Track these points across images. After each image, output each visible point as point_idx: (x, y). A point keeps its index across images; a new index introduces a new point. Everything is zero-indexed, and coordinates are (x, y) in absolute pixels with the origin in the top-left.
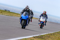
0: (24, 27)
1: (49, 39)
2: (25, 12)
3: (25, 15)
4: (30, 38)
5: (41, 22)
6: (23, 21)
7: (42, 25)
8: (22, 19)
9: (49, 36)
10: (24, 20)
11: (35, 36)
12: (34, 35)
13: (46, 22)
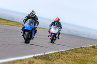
0: (27, 41)
1: (58, 60)
3: (29, 24)
4: (29, 58)
6: (27, 33)
9: (58, 56)
13: (59, 34)
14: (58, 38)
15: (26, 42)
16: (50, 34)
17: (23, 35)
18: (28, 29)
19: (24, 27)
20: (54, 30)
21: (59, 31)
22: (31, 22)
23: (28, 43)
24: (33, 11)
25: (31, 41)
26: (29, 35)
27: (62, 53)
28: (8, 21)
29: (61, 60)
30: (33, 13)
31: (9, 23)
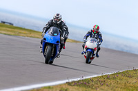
0: (49, 60)
1: (102, 87)
2: (52, 28)
3: (53, 35)
4: (60, 85)
5: (87, 49)
6: (48, 48)
7: (90, 55)
8: (45, 44)
9: (102, 81)
10: (50, 44)
11: (70, 81)
12: (68, 78)
13: (99, 49)
14: (97, 56)
15: (47, 62)
16: (85, 50)
17: (44, 51)
18: (50, 42)
19: (45, 39)
20: (90, 44)
21: (99, 45)
22: (55, 32)
23: (51, 63)
24: (58, 15)
25: (56, 61)
26: (52, 50)
27: (108, 77)
28: (31, 31)
29: (106, 87)
30: (58, 18)
31: (32, 35)
